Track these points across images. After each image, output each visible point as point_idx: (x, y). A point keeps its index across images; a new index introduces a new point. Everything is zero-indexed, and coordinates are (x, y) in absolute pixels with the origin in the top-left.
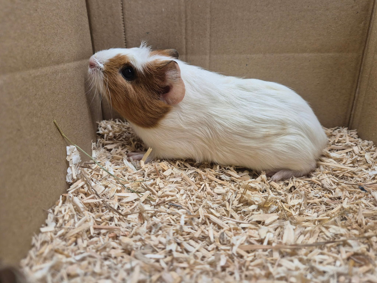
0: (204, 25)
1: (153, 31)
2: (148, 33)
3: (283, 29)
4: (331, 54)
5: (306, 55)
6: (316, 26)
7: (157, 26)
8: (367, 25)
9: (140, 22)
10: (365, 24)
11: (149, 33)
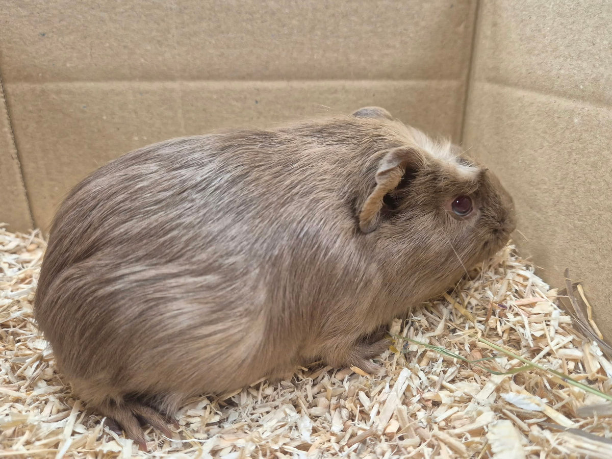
0: (163, 21)
1: (55, 30)
2: (44, 35)
3: (319, 33)
4: (411, 83)
5: (365, 84)
6: (380, 30)
7: (62, 20)
8: (471, 29)
9: (24, 12)
10: (466, 27)
11: (46, 36)
